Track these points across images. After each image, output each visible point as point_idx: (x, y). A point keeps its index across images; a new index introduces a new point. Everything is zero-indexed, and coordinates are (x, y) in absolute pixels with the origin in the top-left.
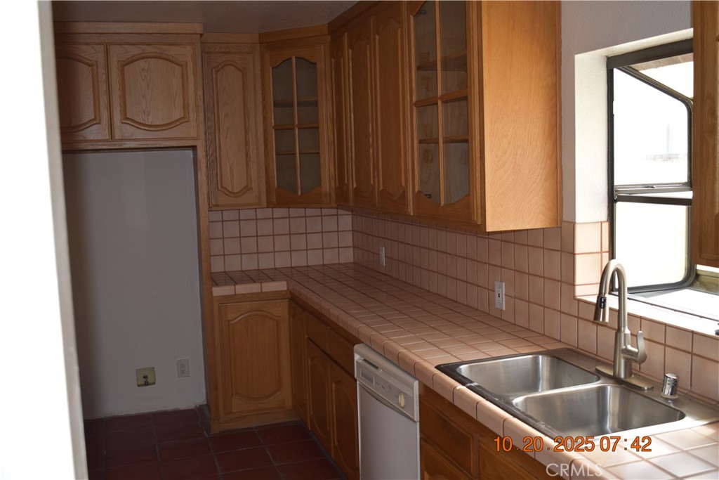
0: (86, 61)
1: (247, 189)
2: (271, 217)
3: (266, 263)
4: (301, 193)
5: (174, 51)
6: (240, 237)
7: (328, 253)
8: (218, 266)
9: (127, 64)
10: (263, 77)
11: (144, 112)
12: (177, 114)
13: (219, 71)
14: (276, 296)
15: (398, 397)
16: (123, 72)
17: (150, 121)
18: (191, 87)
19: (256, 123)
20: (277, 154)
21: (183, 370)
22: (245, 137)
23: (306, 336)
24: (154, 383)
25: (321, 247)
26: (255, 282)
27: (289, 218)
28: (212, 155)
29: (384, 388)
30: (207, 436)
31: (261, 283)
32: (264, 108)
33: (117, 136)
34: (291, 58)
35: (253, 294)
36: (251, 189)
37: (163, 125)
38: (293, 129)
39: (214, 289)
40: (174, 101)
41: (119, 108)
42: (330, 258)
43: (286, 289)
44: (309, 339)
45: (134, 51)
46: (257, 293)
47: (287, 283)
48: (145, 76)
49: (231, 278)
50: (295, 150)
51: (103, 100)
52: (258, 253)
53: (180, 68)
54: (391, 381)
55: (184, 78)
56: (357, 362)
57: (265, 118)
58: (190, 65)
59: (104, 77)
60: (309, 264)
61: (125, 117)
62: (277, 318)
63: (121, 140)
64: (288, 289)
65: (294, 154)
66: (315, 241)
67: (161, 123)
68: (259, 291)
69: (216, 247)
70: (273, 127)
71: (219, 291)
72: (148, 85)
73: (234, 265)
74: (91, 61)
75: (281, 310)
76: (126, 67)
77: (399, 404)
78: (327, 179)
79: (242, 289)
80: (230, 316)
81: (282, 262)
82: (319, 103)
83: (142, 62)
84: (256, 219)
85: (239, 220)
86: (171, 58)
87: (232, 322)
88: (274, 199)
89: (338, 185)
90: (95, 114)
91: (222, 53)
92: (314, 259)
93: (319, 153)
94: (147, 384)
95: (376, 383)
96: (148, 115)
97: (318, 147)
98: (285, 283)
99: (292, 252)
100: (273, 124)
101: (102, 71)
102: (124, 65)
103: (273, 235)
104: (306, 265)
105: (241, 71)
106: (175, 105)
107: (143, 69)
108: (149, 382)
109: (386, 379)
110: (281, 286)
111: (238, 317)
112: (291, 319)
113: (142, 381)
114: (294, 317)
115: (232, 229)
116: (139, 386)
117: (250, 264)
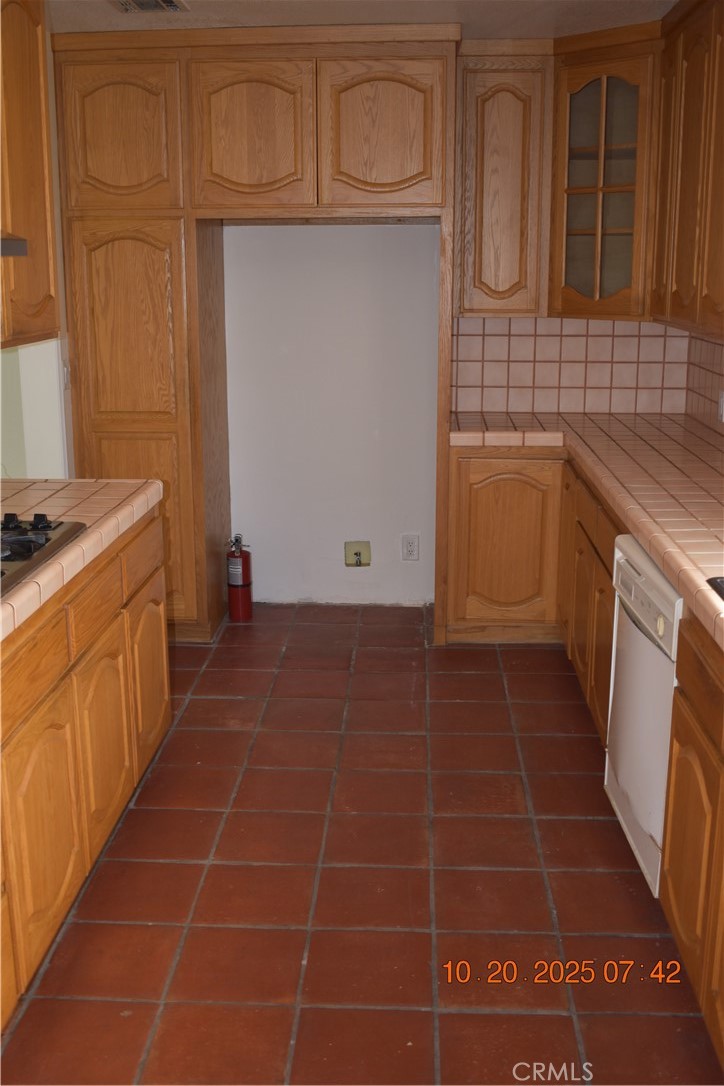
0: (287, 86)
1: (517, 287)
2: (559, 333)
3: (545, 404)
4: (600, 297)
5: (411, 69)
6: (509, 361)
7: (643, 396)
8: (468, 402)
9: (346, 89)
10: (556, 110)
11: (366, 164)
12: (413, 168)
13: (487, 100)
14: (547, 453)
15: (656, 620)
16: (338, 102)
17: (374, 177)
18: (437, 126)
19: (540, 185)
20: (568, 235)
21: (410, 548)
22: (522, 205)
23: (577, 519)
24: (369, 565)
25: (635, 386)
26: (516, 430)
27: (587, 336)
28: (469, 232)
29: (643, 604)
30: (427, 647)
31: (524, 432)
32: (555, 159)
33: (326, 198)
34: (599, 79)
35: (510, 447)
36: (526, 287)
37: (391, 184)
38: (596, 193)
39: (453, 435)
40: (411, 147)
41: (330, 158)
42: (646, 403)
43: (561, 444)
44: (579, 522)
45: (356, 69)
46: (518, 448)
47: (564, 436)
48: (370, 109)
49: (484, 422)
50: (595, 228)
51: (310, 144)
52: (534, 387)
53: (421, 95)
54: (652, 596)
55: (427, 110)
56: (618, 562)
57: (554, 176)
58: (438, 91)
59: (311, 110)
60: (613, 411)
61: (339, 173)
62: (545, 488)
63: (331, 205)
64: (564, 446)
65: (594, 235)
66: (625, 375)
67: (390, 181)
68: (521, 444)
69: (470, 373)
70: (566, 191)
71: (459, 439)
72: (374, 122)
73: (496, 402)
74: (294, 85)
75: (551, 475)
76: (343, 95)
77: (657, 632)
78: (641, 276)
79: (493, 438)
80: (474, 478)
81: (571, 403)
82: (638, 154)
83: (366, 86)
84: (536, 335)
85: (509, 335)
86: (409, 80)
87: (475, 486)
88: (558, 304)
89: (654, 287)
90: (295, 166)
91: (495, 71)
92: (621, 403)
93: (631, 234)
94: (359, 564)
95: (636, 597)
96: (371, 169)
97: (632, 227)
98: (560, 435)
99: (588, 390)
100: (566, 186)
101: (308, 101)
102: (340, 92)
103: (560, 362)
104: (608, 411)
105: (522, 101)
106: (411, 153)
107: (368, 98)
108: (363, 562)
109: (646, 591)
110: (553, 439)
111: (485, 480)
112: (565, 491)
113: (353, 559)
114: (567, 489)
115: (497, 348)
116: (347, 565)
117: (520, 404)
